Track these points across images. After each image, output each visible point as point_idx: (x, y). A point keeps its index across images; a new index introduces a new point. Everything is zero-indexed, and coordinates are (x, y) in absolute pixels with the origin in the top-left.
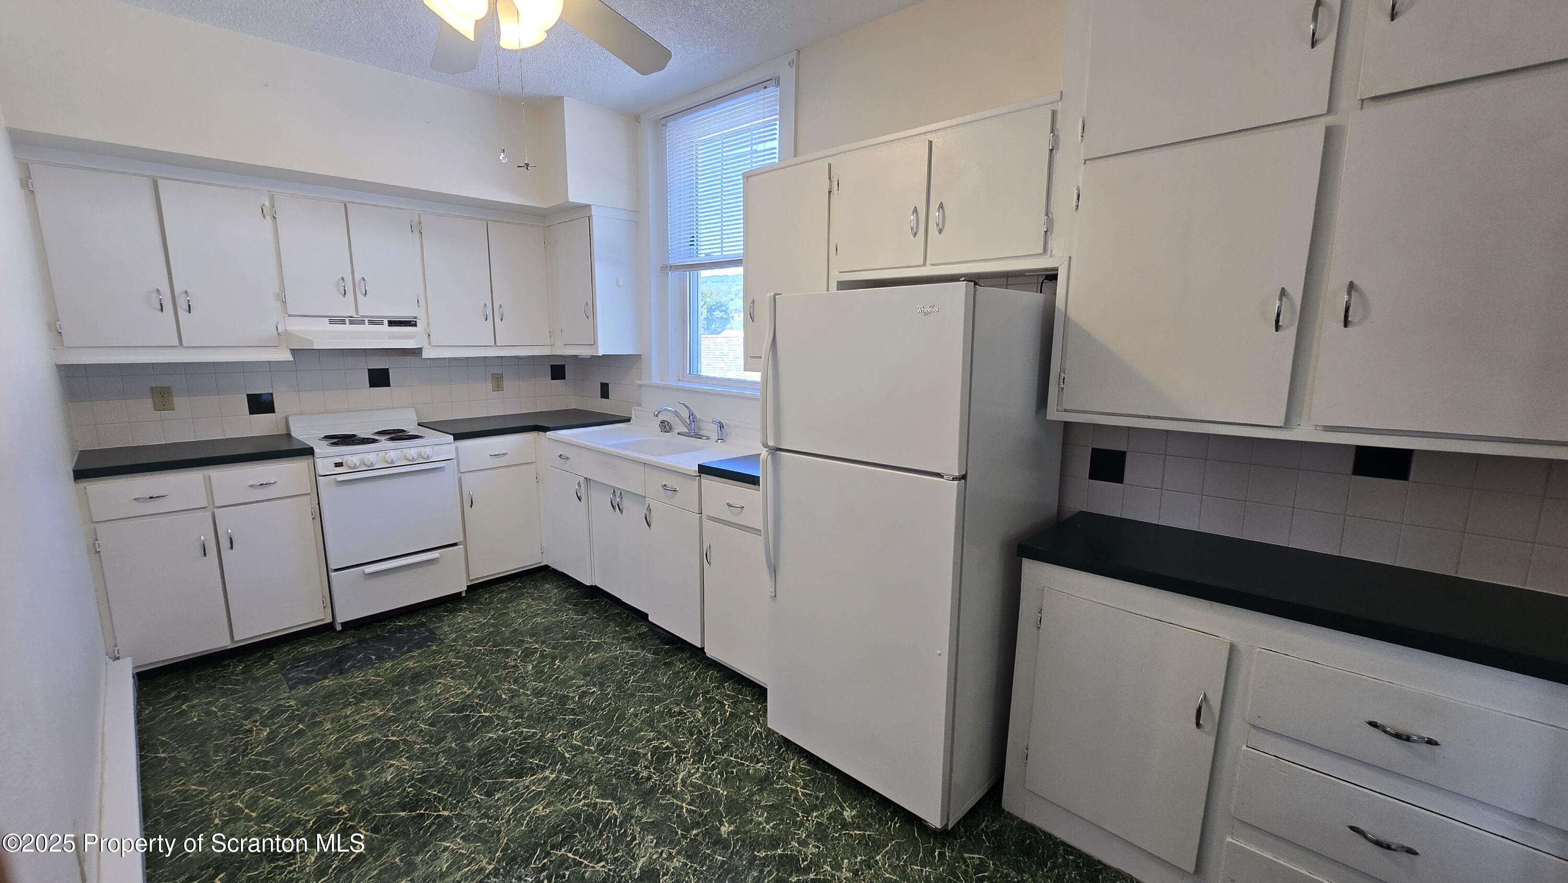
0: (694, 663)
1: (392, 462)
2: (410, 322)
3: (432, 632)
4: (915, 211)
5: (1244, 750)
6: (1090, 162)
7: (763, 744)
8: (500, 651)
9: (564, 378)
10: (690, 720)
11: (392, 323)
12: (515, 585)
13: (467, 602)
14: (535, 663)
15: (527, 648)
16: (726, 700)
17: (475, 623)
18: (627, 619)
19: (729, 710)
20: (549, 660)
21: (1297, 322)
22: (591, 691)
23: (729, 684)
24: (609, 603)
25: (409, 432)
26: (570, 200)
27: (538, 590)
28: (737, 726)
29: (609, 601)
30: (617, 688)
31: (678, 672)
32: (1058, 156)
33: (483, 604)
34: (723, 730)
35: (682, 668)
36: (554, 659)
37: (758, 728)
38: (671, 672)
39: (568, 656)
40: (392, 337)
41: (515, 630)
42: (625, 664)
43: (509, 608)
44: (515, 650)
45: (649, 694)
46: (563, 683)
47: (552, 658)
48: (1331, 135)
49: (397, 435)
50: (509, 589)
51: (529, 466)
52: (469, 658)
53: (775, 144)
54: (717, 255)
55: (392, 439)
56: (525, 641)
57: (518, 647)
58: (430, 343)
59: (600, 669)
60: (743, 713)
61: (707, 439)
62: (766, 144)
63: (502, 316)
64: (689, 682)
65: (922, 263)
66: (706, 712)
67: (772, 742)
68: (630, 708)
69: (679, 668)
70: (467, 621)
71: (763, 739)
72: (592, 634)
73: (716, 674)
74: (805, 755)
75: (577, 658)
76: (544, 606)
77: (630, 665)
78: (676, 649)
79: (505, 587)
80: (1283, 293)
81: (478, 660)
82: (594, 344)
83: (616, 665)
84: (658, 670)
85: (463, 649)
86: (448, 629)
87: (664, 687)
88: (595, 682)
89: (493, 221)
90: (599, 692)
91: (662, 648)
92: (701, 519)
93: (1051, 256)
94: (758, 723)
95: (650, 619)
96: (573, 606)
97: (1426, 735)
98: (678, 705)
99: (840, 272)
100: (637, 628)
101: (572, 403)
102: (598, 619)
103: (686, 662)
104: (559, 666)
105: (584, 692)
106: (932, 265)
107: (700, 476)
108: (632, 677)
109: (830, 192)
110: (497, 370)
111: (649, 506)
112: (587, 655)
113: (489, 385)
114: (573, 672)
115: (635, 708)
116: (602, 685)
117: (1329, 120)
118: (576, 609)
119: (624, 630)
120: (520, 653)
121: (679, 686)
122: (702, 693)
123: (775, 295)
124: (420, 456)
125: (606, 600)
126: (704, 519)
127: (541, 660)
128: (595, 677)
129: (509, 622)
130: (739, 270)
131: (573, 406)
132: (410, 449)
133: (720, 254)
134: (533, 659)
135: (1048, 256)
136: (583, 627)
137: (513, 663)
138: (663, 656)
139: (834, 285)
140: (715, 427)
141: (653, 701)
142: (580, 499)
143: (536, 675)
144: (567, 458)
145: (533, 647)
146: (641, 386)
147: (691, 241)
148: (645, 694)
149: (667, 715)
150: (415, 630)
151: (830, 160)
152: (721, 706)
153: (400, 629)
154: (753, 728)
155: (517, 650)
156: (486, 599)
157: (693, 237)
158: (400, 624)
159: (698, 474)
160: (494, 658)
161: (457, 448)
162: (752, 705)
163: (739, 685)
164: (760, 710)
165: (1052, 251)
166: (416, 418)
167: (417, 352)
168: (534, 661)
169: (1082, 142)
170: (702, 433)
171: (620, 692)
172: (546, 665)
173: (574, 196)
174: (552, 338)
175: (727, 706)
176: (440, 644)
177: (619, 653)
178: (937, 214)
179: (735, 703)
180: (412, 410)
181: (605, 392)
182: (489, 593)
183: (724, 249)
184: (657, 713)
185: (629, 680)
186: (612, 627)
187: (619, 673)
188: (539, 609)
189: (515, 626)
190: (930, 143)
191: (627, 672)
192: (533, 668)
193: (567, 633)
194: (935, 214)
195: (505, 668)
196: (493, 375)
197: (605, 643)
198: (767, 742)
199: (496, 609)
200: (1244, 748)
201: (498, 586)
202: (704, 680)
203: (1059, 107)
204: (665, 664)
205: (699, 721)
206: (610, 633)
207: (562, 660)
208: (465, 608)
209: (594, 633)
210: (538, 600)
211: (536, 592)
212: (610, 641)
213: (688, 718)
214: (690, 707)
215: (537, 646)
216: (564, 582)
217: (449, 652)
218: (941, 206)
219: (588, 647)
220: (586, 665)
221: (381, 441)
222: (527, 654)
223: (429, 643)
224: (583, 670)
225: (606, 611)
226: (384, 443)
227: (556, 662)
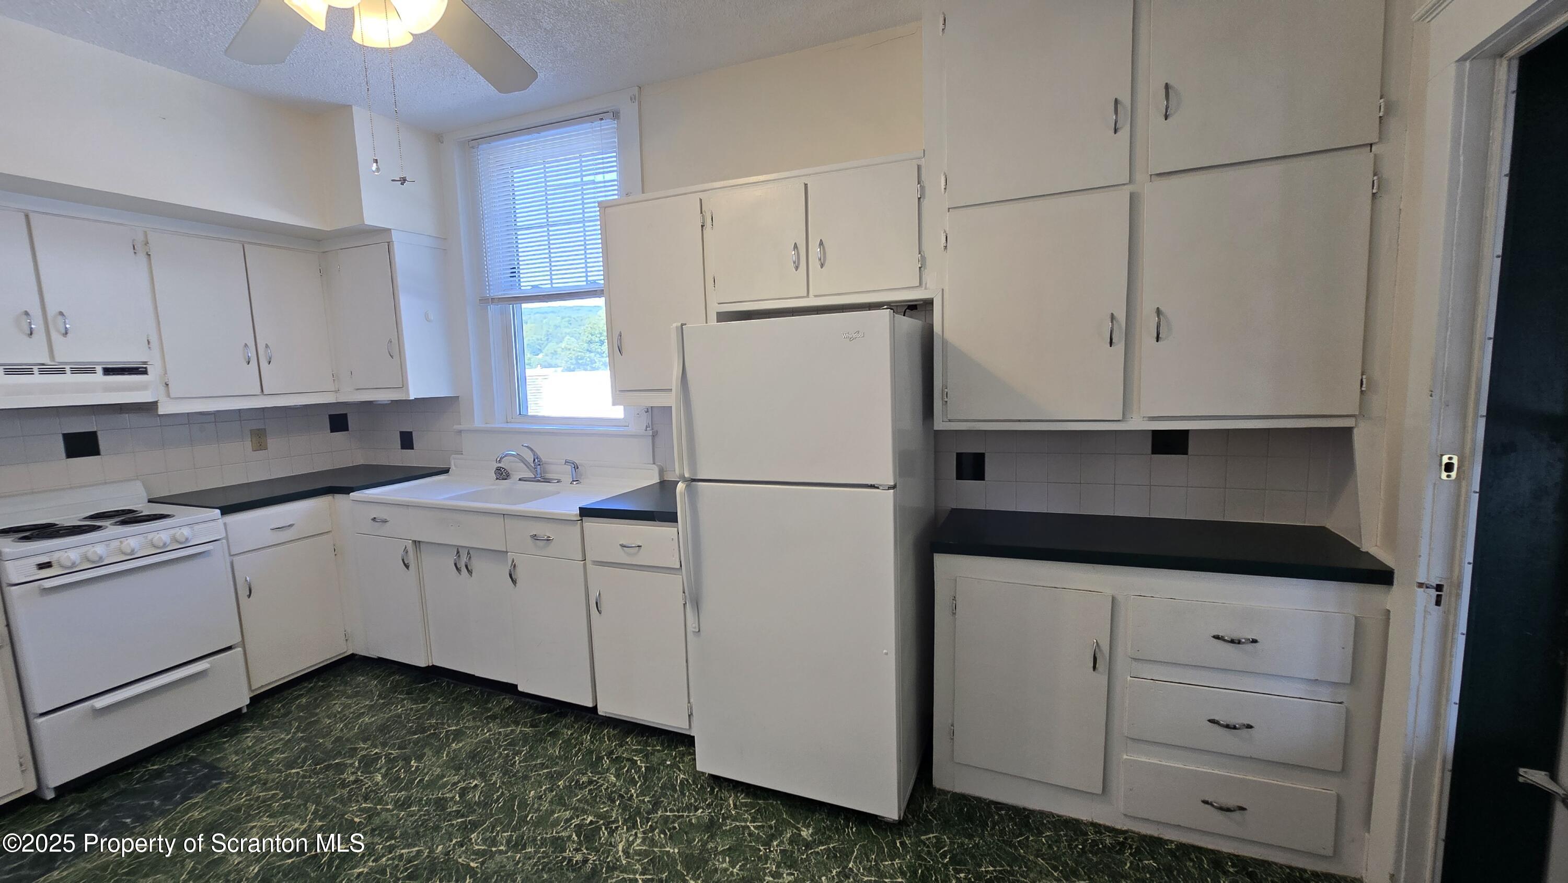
0: (582, 726)
1: (133, 552)
2: (137, 368)
3: (212, 767)
4: (796, 247)
5: (1130, 680)
6: (953, 210)
7: (694, 790)
8: (328, 768)
9: (347, 429)
10: (605, 787)
11: (108, 371)
12: (315, 686)
13: (251, 719)
14: (383, 771)
15: (364, 756)
16: (635, 756)
17: (276, 742)
18: (483, 696)
19: (643, 765)
20: (401, 763)
21: (1124, 339)
22: (472, 785)
23: (632, 739)
24: (453, 683)
25: (142, 512)
26: (367, 222)
27: (351, 685)
28: (659, 779)
29: (451, 681)
30: (504, 774)
31: (569, 740)
32: (925, 203)
33: (277, 717)
34: (646, 788)
35: (572, 734)
36: (407, 760)
37: (682, 776)
38: (560, 742)
39: (425, 754)
40: (108, 389)
41: (338, 739)
42: (502, 746)
43: (317, 714)
44: (348, 762)
45: (545, 771)
46: (433, 784)
47: (405, 759)
48: (1134, 199)
49: (128, 518)
50: (308, 692)
51: (325, 536)
52: (286, 787)
53: (614, 176)
54: (546, 286)
55: (124, 523)
56: (357, 748)
57: (352, 757)
58: (168, 395)
59: (473, 758)
60: (659, 764)
61: (558, 482)
62: (606, 175)
63: (270, 358)
64: (586, 747)
65: (806, 295)
66: (619, 774)
67: (702, 786)
68: (530, 792)
69: (567, 735)
70: (263, 742)
71: (691, 785)
72: (445, 721)
73: (612, 732)
74: (740, 789)
75: (438, 752)
76: (367, 703)
77: (509, 744)
78: (556, 715)
79: (301, 691)
80: (1113, 317)
81: (301, 786)
82: (404, 386)
83: (491, 749)
84: (545, 743)
85: (271, 776)
86: (237, 758)
87: (559, 759)
88: (473, 774)
89: (249, 243)
90: (483, 784)
91: (538, 719)
92: (585, 565)
93: (926, 288)
94: (680, 770)
95: (520, 689)
96: (406, 694)
97: (1250, 637)
98: (583, 774)
99: (719, 304)
100: (499, 703)
101: (359, 458)
102: (445, 703)
103: (573, 727)
104: (417, 767)
105: (463, 789)
106: (816, 296)
107: (582, 520)
108: (517, 758)
109: (702, 226)
110: (256, 425)
111: (513, 561)
112: (449, 746)
113: (248, 444)
114: (439, 770)
115: (536, 790)
116: (483, 775)
117: (1130, 188)
118: (412, 697)
119: (484, 708)
120: (357, 764)
121: (576, 755)
122: (606, 755)
123: (682, 325)
124: (175, 540)
125: (447, 680)
126: (590, 566)
127: (390, 766)
128: (470, 768)
129: (325, 730)
130: (600, 302)
131: (361, 461)
132: (159, 532)
133: (549, 286)
134: (378, 766)
135: (923, 288)
136: (431, 715)
137: (352, 778)
138: (544, 726)
139: (713, 317)
140: (569, 468)
141: (553, 778)
142: (407, 566)
143: (391, 785)
144: (385, 521)
145: (373, 753)
146: (460, 432)
147: (512, 273)
148: (541, 772)
149: (576, 788)
150: (184, 770)
151: (701, 195)
152: (633, 763)
153: (159, 774)
154: (677, 777)
155: (352, 761)
156: (279, 710)
157: (515, 268)
158: (156, 767)
159: (580, 518)
160: (323, 778)
161: (225, 524)
162: (666, 754)
163: (642, 736)
164: (675, 758)
165: (926, 284)
166: (145, 494)
167: (149, 408)
168: (380, 768)
169: (945, 192)
170: (549, 476)
171: (510, 777)
172: (400, 770)
173: (372, 217)
174: (336, 381)
175: (639, 762)
176: (232, 779)
177: (490, 735)
178: (819, 250)
179: (646, 756)
180: (139, 484)
181: (407, 441)
182: (280, 702)
183: (554, 281)
184: (564, 789)
185: (515, 762)
186: (467, 708)
187: (499, 757)
188: (361, 708)
189: (336, 733)
190: (806, 185)
191: (507, 754)
192: (384, 777)
193: (411, 727)
194: (815, 250)
195: (344, 785)
196: (251, 431)
197: (466, 728)
198: (697, 787)
199: (299, 719)
200: (1129, 678)
201: (290, 691)
202: (602, 741)
203: (923, 162)
204: (550, 734)
205: (615, 785)
206: (468, 716)
207: (419, 758)
208: (252, 727)
209: (448, 720)
210: (355, 696)
211: (348, 688)
212: (471, 724)
213: (601, 786)
214: (599, 773)
215: (377, 750)
216: (382, 669)
217: (252, 785)
218: (821, 243)
219: (447, 736)
220: (453, 758)
221: (106, 527)
222: (368, 764)
223: (214, 782)
224: (452, 764)
225: (452, 692)
226: (111, 530)
227: (412, 763)
